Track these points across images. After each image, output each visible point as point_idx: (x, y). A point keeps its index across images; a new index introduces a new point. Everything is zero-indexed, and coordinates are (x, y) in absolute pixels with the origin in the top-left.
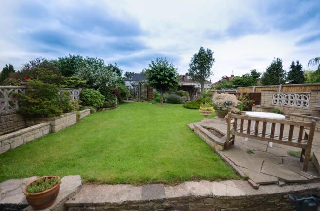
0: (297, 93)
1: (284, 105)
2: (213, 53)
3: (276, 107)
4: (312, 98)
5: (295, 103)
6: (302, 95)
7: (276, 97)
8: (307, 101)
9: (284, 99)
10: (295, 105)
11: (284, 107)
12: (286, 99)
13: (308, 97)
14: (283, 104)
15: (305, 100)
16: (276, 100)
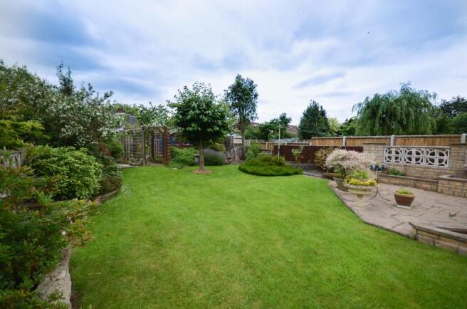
0: (426, 148)
1: (405, 163)
2: (256, 85)
3: (391, 167)
4: (453, 154)
5: (424, 161)
6: (436, 151)
7: (390, 152)
8: (445, 158)
9: (404, 156)
10: (424, 164)
11: (405, 166)
12: (407, 156)
13: (447, 153)
14: (402, 162)
15: (442, 157)
16: (390, 158)
